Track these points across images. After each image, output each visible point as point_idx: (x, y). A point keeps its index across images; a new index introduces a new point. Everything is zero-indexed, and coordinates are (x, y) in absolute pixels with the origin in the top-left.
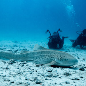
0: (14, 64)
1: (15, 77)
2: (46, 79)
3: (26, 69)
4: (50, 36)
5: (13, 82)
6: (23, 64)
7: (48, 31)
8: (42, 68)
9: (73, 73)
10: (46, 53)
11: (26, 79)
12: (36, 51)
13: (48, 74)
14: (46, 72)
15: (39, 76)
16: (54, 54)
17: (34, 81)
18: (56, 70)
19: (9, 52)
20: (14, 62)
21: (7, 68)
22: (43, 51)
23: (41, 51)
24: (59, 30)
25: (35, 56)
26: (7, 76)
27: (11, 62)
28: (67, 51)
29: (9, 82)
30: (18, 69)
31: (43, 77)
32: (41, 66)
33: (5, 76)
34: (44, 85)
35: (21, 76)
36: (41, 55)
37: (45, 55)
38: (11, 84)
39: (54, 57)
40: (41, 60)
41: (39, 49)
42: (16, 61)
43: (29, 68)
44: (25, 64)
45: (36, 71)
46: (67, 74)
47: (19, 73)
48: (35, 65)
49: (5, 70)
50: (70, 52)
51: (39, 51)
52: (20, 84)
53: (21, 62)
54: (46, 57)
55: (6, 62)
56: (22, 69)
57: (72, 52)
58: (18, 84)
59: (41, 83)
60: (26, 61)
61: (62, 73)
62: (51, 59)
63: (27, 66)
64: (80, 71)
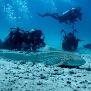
0: (24, 64)
1: (24, 74)
2: (51, 76)
3: (35, 68)
4: (65, 36)
5: (22, 77)
6: (33, 65)
7: (63, 30)
8: (50, 67)
9: (78, 72)
10: (55, 54)
11: (33, 76)
12: (46, 52)
13: (54, 72)
14: (53, 71)
15: (45, 74)
16: (62, 55)
17: (40, 76)
18: (63, 70)
19: (20, 53)
20: (24, 63)
21: (17, 68)
22: (52, 52)
23: (51, 52)
24: (75, 30)
25: (45, 56)
26: (17, 73)
27: (21, 62)
28: (82, 54)
29: (18, 78)
30: (28, 68)
31: (49, 74)
32: (49, 67)
33: (15, 73)
34: (47, 80)
35: (29, 74)
36: (51, 56)
37: (54, 56)
38: (19, 79)
39: (63, 58)
40: (50, 61)
41: (49, 50)
42: (26, 62)
43: (38, 68)
44: (35, 64)
45: (44, 70)
46: (72, 73)
47: (27, 71)
48: (44, 65)
49: (15, 69)
50: (85, 54)
51: (49, 52)
52: (27, 79)
53: (31, 63)
54: (55, 58)
55: (17, 63)
56: (31, 68)
57: (87, 54)
58: (25, 79)
59: (45, 78)
60: (37, 62)
61: (67, 72)
62: (59, 60)
63: (36, 66)
64: (86, 70)
